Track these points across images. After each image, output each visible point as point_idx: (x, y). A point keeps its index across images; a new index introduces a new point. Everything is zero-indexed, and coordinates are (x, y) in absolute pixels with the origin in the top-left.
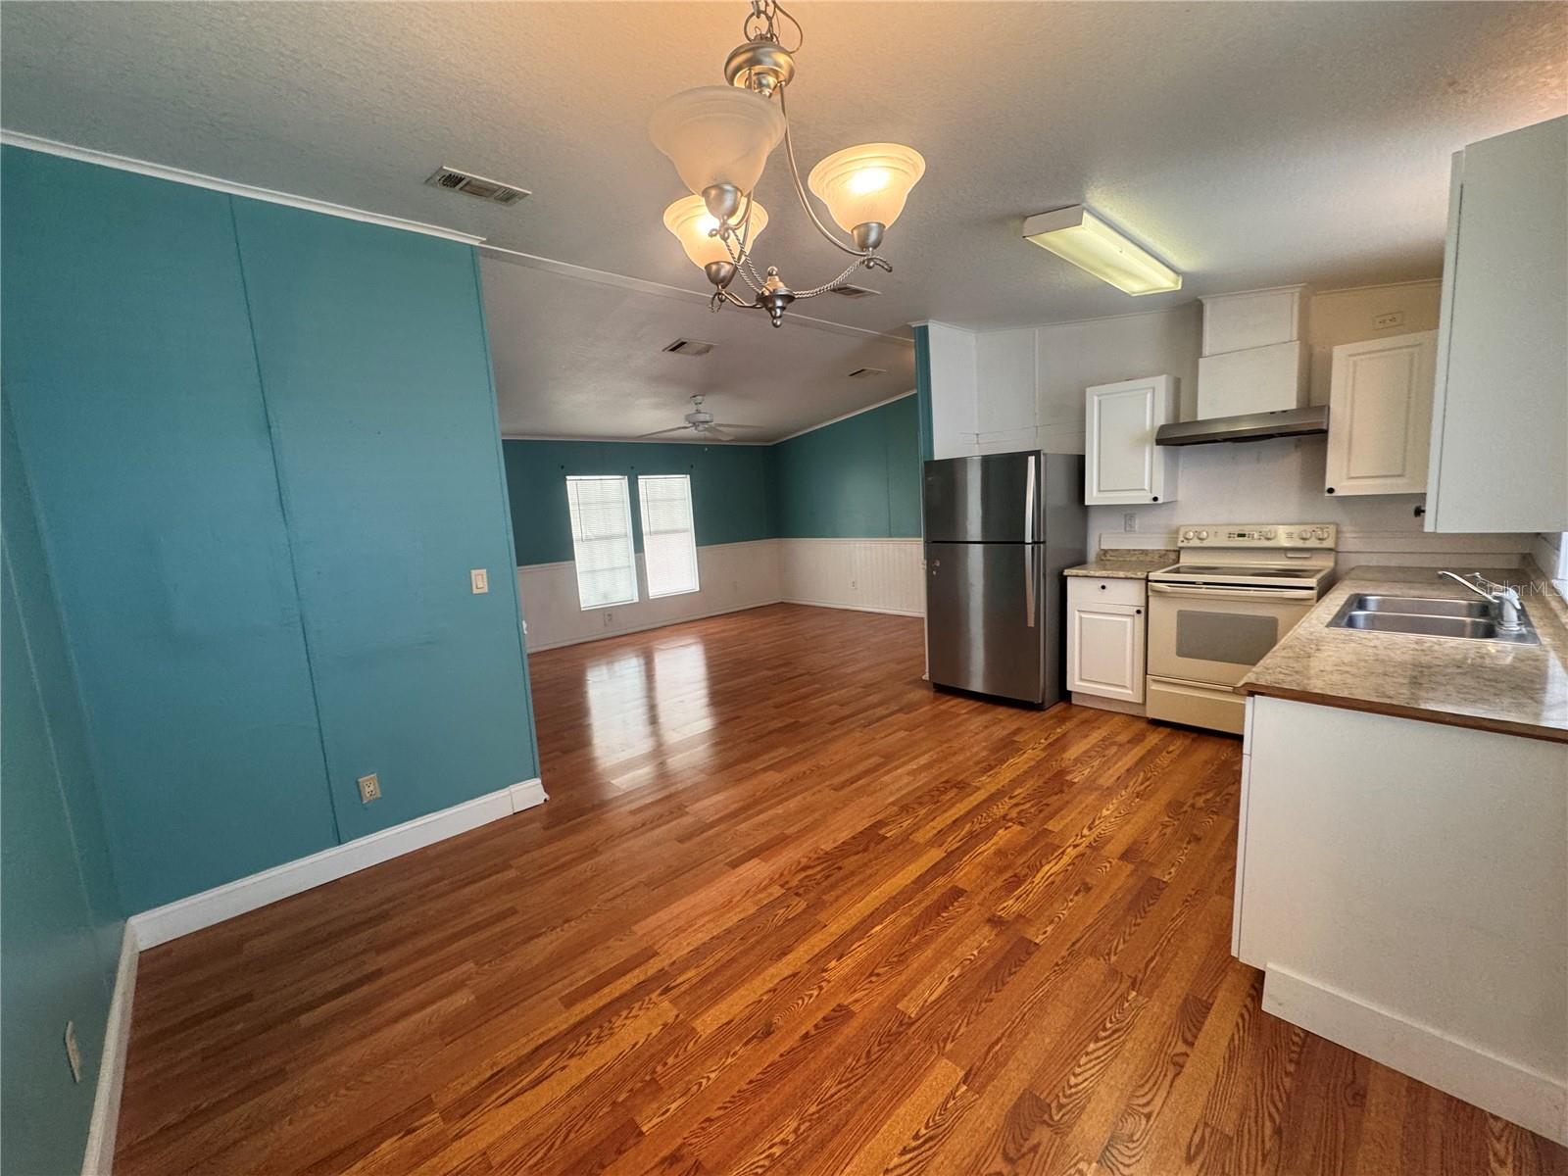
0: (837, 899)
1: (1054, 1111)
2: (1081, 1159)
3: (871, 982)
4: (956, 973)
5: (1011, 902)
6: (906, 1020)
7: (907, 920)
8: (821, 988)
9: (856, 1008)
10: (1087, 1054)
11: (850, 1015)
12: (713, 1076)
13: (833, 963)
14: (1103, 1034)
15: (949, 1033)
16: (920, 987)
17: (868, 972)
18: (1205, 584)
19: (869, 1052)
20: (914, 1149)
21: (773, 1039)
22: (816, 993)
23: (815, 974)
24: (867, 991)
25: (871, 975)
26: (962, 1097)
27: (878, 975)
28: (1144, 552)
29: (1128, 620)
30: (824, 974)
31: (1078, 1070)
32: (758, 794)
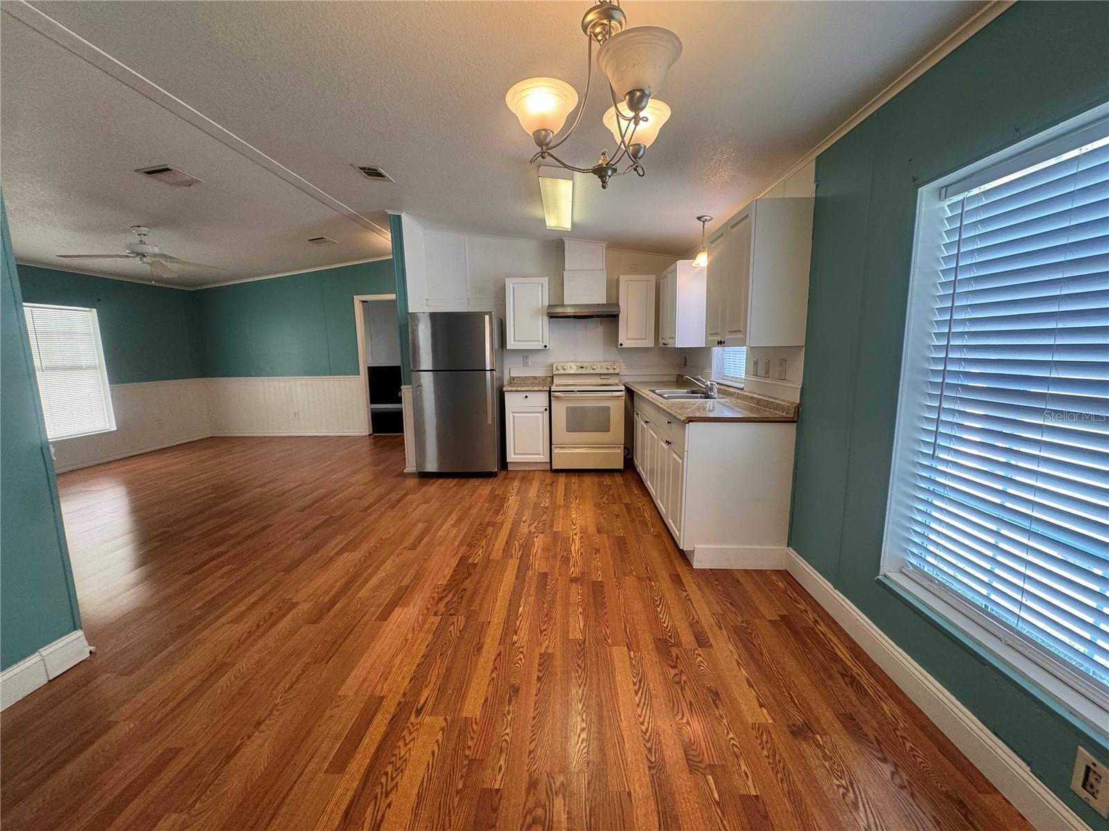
0: (481, 606)
1: (670, 640)
2: (694, 650)
3: (545, 635)
4: (581, 610)
5: (573, 569)
6: (580, 642)
7: (532, 599)
8: (522, 653)
9: (550, 651)
10: (660, 613)
11: (551, 656)
12: (508, 731)
13: (515, 638)
14: (658, 603)
15: (604, 636)
16: (571, 624)
17: (539, 632)
18: (578, 391)
19: (578, 665)
20: (639, 689)
21: (523, 691)
22: (522, 656)
23: (510, 649)
24: (548, 640)
25: (541, 632)
26: (635, 657)
27: (545, 630)
28: (535, 378)
29: (540, 415)
30: (516, 645)
31: (663, 621)
32: (351, 570)
